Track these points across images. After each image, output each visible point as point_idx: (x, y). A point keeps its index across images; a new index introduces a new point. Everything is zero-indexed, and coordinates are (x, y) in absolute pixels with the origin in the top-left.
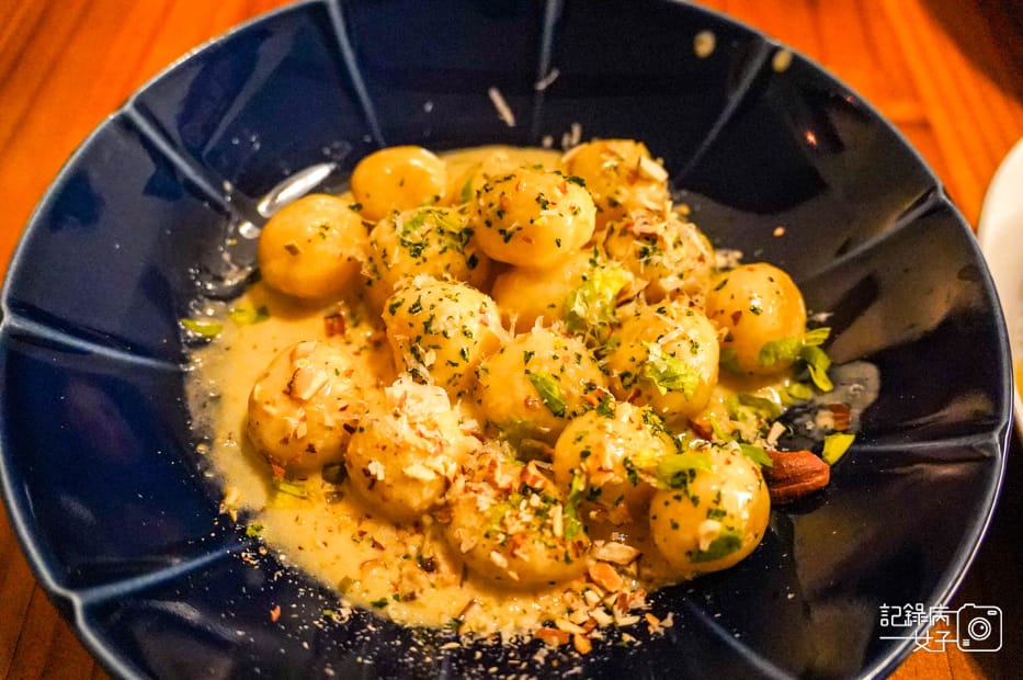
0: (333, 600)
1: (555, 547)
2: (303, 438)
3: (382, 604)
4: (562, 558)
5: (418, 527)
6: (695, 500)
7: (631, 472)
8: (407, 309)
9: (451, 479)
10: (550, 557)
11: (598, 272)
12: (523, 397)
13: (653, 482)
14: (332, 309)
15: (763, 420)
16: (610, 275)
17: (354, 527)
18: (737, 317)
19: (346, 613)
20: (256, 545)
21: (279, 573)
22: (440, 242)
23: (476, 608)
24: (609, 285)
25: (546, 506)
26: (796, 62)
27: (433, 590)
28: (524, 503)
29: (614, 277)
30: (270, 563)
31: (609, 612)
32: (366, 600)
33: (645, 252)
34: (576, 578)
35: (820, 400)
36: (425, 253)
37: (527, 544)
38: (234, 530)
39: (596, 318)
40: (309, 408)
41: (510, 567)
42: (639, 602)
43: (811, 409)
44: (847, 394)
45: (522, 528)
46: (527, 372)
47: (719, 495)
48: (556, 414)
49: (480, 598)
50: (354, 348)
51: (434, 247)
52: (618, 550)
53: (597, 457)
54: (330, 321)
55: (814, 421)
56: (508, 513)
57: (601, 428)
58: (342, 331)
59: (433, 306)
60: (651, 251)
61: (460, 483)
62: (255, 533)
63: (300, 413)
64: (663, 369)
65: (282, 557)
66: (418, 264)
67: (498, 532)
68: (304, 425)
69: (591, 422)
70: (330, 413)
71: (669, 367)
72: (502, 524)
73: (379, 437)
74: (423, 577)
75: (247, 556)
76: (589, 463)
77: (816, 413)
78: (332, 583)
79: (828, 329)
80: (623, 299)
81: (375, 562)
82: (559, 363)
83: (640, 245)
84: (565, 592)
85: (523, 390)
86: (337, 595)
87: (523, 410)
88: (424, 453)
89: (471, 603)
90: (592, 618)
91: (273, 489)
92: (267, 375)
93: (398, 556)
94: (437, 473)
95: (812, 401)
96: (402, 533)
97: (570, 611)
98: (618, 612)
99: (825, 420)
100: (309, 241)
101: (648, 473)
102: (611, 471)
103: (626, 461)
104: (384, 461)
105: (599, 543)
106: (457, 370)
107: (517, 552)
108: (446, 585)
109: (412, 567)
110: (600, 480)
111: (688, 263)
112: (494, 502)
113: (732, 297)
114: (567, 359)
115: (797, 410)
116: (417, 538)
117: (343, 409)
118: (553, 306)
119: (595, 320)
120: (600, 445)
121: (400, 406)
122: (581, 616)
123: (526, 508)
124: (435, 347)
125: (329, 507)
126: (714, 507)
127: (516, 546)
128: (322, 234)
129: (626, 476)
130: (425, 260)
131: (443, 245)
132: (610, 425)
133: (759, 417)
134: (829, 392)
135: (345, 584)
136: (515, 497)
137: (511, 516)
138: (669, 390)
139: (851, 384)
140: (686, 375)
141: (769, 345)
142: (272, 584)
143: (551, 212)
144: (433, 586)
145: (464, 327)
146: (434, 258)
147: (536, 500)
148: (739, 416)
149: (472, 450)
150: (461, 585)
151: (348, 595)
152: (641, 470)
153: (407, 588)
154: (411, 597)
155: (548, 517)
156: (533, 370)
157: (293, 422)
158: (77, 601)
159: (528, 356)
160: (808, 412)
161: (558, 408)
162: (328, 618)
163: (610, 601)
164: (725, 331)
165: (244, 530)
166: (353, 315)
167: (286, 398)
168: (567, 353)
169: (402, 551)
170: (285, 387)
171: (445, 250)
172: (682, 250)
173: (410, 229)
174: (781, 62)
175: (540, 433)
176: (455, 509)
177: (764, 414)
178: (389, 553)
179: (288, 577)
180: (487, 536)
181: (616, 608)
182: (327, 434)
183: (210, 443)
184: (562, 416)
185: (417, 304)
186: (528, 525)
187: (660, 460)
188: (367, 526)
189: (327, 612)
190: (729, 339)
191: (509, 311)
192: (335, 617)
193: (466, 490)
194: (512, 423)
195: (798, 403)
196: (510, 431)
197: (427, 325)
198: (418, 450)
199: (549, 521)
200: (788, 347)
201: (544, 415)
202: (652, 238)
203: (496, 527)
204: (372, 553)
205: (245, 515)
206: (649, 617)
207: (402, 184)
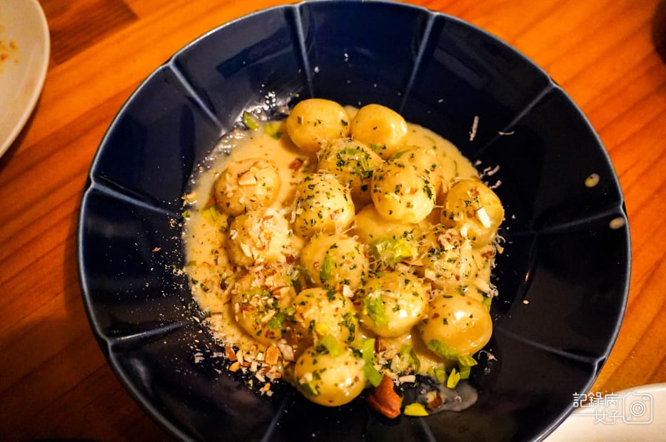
0: (182, 264)
1: (258, 324)
2: (228, 198)
3: (195, 282)
4: (258, 330)
5: (235, 269)
6: (315, 362)
7: (311, 327)
8: (309, 184)
9: (256, 264)
10: (253, 325)
11: (403, 241)
12: (316, 260)
13: (316, 340)
14: (302, 157)
15: (410, 369)
16: (406, 246)
17: (217, 247)
18: (436, 316)
19: (180, 272)
20: (181, 220)
21: (176, 238)
22: (354, 168)
23: (220, 317)
24: (402, 250)
25: (272, 307)
26: (622, 230)
27: (214, 295)
28: (266, 298)
29: (408, 249)
30: (178, 231)
31: (259, 368)
32: (193, 276)
33: (432, 251)
34: (264, 345)
35: (441, 387)
36: (344, 168)
37: (249, 313)
38: (179, 209)
39: (385, 258)
40: (240, 189)
41: (238, 314)
42: (272, 377)
43: (434, 387)
44: (453, 398)
45: (255, 306)
46: (327, 252)
47: (325, 370)
48: (321, 279)
49: (226, 315)
50: (293, 180)
51: (350, 169)
52: (289, 352)
53: (305, 309)
54: (297, 161)
55: (427, 392)
56: (257, 295)
57: (319, 300)
58: (297, 169)
59: (318, 192)
60: (436, 252)
61: (259, 268)
62: (184, 217)
63: (235, 187)
64: (372, 304)
65: (183, 233)
66: (337, 170)
67: (247, 298)
68: (232, 194)
69: (320, 295)
70: (246, 197)
71: (376, 305)
72: (251, 298)
73: (246, 224)
74: (216, 288)
75: (173, 221)
76: (300, 308)
77: (433, 390)
78: (189, 258)
79: (476, 363)
80: (406, 261)
81: (209, 266)
82: (342, 261)
83: (434, 246)
84: (254, 345)
85: (319, 257)
86: (187, 264)
87: (311, 265)
88: (254, 244)
89: (220, 313)
90: (251, 363)
91: (207, 207)
92: (241, 162)
93: (218, 272)
94: (253, 256)
95: (439, 384)
96: (228, 266)
97: (248, 353)
98: (260, 371)
99: (431, 397)
100: (309, 122)
101: (318, 336)
102: (304, 319)
103: (313, 321)
104: (240, 234)
105: (284, 341)
106: (307, 226)
107: (244, 312)
108: (221, 299)
109: (217, 281)
110: (298, 319)
111: (448, 274)
112: (259, 287)
113: (444, 306)
114: (348, 262)
115: (429, 381)
116: (231, 273)
117: (252, 201)
118: (371, 236)
119: (384, 258)
120: (311, 306)
121: (264, 219)
122: (249, 359)
123: (264, 300)
124: (304, 209)
125: (218, 231)
126: (318, 372)
127: (246, 309)
128: (315, 124)
129: (308, 327)
130: (341, 170)
131: (354, 171)
132: (324, 302)
133: (410, 366)
134: (450, 389)
135: (193, 263)
136: (266, 292)
137: (257, 297)
138: (369, 315)
139: (460, 395)
140: (380, 316)
141: (437, 341)
142: (168, 238)
143: (397, 197)
144: (217, 294)
145: (320, 212)
146: (346, 172)
147: (271, 301)
148: (402, 357)
149: (279, 260)
150: (225, 304)
151: (189, 268)
152: (316, 331)
153: (208, 285)
154: (206, 290)
155: (267, 311)
156: (330, 254)
157: (229, 189)
158: (93, 185)
159: (335, 246)
160: (431, 386)
161: (324, 278)
162: (172, 268)
163: (264, 365)
164: (426, 316)
165: (183, 211)
166: (308, 166)
167: (237, 177)
168: (352, 260)
169: (222, 271)
170: (240, 173)
171: (353, 173)
172: (451, 266)
173: (347, 152)
174: (615, 224)
175: (310, 280)
176: (247, 276)
177: (414, 367)
178: (217, 268)
179: (178, 242)
180: (243, 296)
181: (263, 369)
182: (237, 205)
183: (206, 170)
184: (323, 282)
185: (314, 186)
186: (258, 307)
187: (327, 335)
188: (221, 251)
189: (174, 266)
190: (425, 321)
191: (356, 222)
192: (174, 271)
193: (257, 273)
194: (304, 266)
195: (434, 379)
196: (302, 268)
197: (309, 197)
198: (253, 241)
199: (266, 313)
200: (447, 351)
201: (317, 275)
202: (442, 249)
203: (248, 296)
204: (211, 261)
205: (188, 207)
206: (268, 385)
207: (374, 129)
